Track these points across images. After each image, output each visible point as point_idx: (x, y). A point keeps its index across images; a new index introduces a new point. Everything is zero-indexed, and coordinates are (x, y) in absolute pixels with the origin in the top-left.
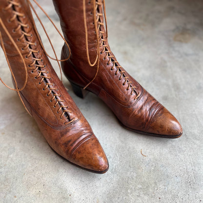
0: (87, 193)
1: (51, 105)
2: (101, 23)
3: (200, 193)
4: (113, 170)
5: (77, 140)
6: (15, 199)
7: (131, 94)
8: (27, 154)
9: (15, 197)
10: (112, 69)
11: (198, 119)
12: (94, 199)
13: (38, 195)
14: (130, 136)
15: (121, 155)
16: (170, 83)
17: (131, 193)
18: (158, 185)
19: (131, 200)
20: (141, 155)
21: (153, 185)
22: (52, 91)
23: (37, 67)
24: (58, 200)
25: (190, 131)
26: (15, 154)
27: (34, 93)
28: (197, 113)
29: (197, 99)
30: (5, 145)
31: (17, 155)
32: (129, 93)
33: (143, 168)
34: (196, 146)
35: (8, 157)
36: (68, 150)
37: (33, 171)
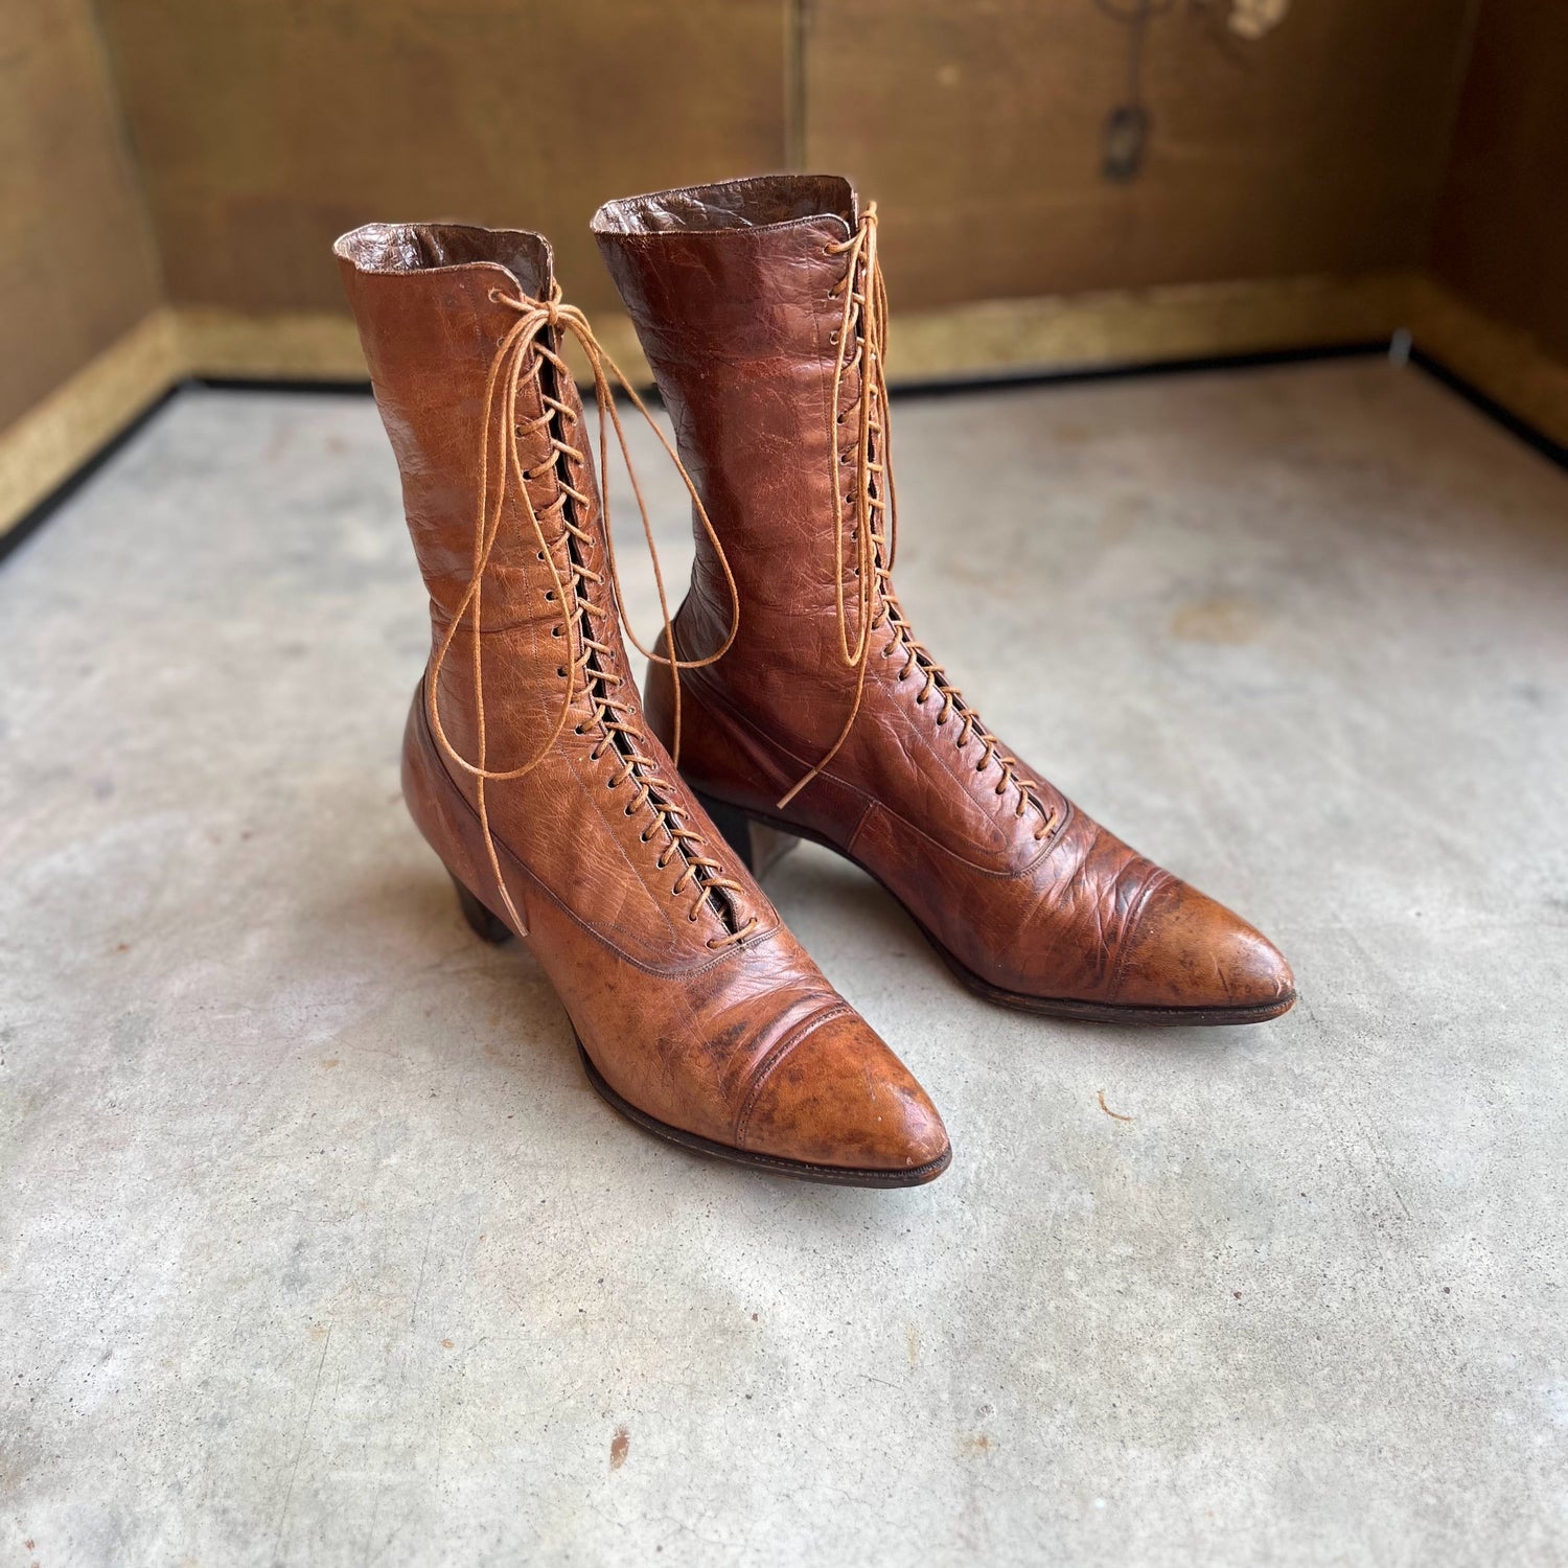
0: (848, 1302)
1: (640, 860)
2: (876, 502)
3: (1439, 1258)
4: (971, 1190)
5: (775, 1020)
6: (448, 1354)
7: (1019, 810)
8: (480, 1149)
9: (447, 1344)
10: (920, 701)
11: (1360, 951)
12: (888, 1324)
13: (577, 1329)
14: (1029, 1038)
15: (999, 1123)
16: (1192, 808)
17: (1084, 1282)
18: (1216, 1236)
19: (1093, 1315)
20: (1102, 1117)
21: (1192, 1241)
22: (652, 795)
23: (591, 678)
24: (690, 1340)
25: (1333, 1000)
26: (414, 1152)
27: (563, 805)
28: (1350, 926)
29: (1339, 867)
30: (352, 1113)
31: (425, 1155)
32: (1011, 809)
33: (1127, 1172)
34: (1373, 1062)
35: (375, 1169)
36: (734, 1074)
37: (531, 1220)
